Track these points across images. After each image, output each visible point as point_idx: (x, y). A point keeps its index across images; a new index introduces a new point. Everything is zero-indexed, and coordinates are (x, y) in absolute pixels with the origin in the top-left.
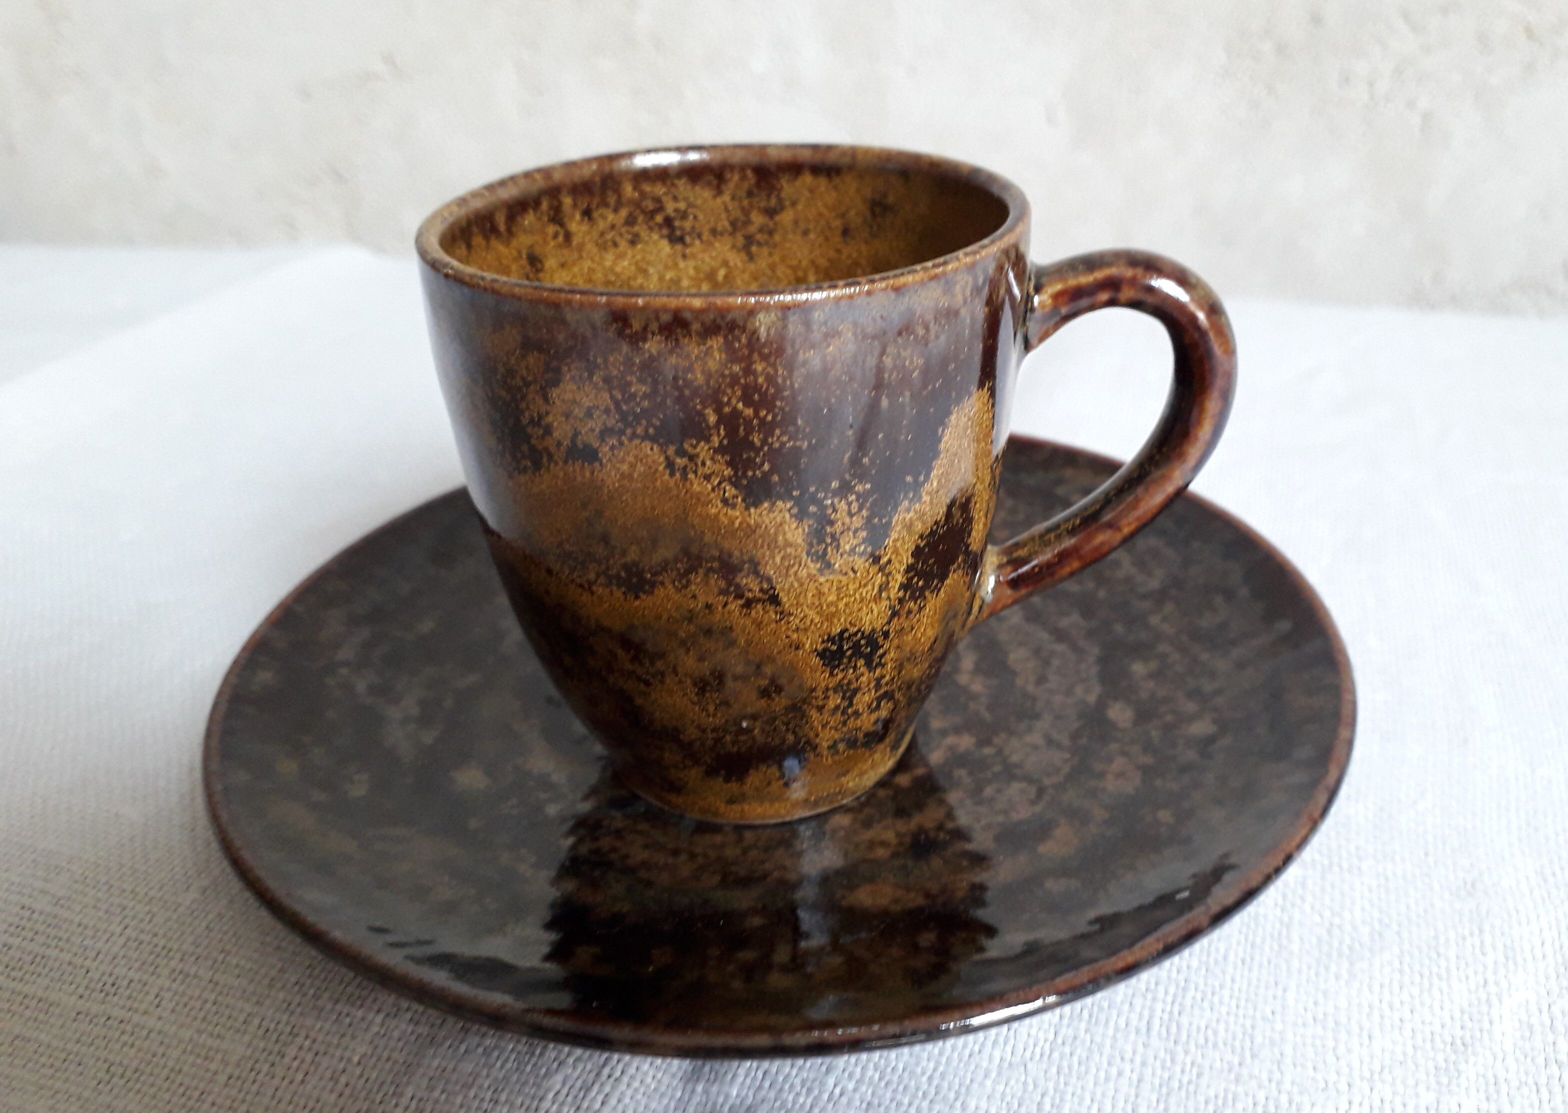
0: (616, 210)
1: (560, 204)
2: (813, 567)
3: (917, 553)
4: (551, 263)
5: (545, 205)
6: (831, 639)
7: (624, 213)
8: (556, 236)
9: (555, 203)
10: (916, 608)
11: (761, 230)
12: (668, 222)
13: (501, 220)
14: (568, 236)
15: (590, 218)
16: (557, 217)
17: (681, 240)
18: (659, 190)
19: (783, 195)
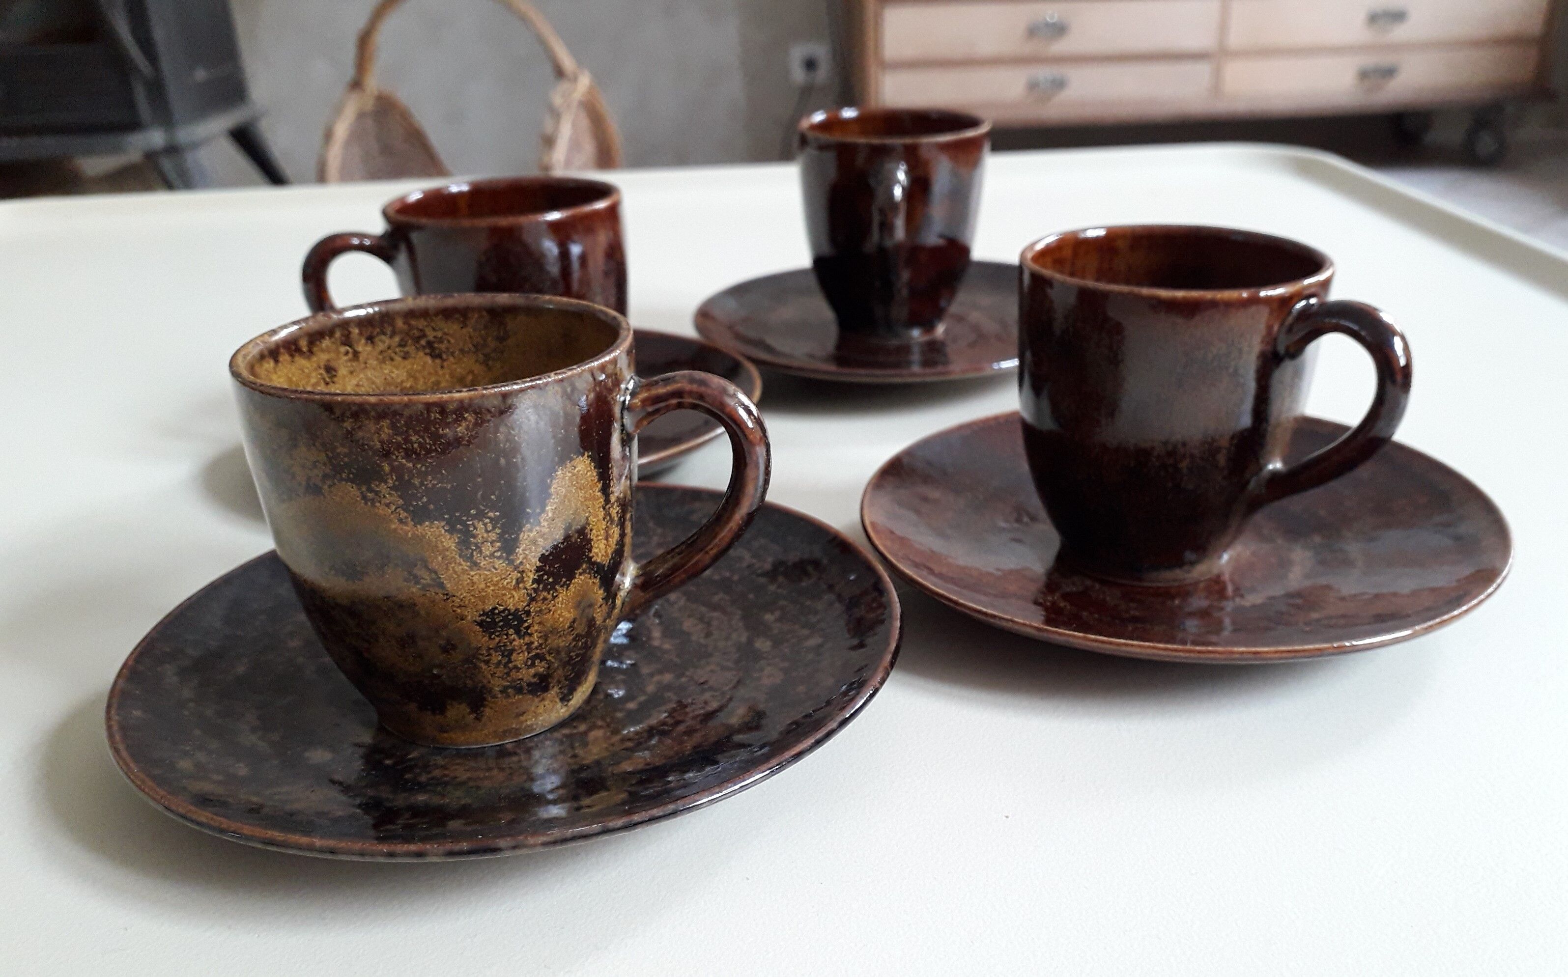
0: (391, 337)
1: (350, 333)
2: (465, 565)
3: (543, 558)
4: (343, 371)
5: (338, 334)
6: (485, 614)
7: (397, 339)
8: (347, 353)
9: (346, 332)
10: (550, 597)
11: (495, 350)
12: (430, 344)
13: (303, 344)
14: (356, 354)
15: (372, 342)
16: (347, 341)
17: (439, 356)
18: (421, 323)
19: (508, 328)
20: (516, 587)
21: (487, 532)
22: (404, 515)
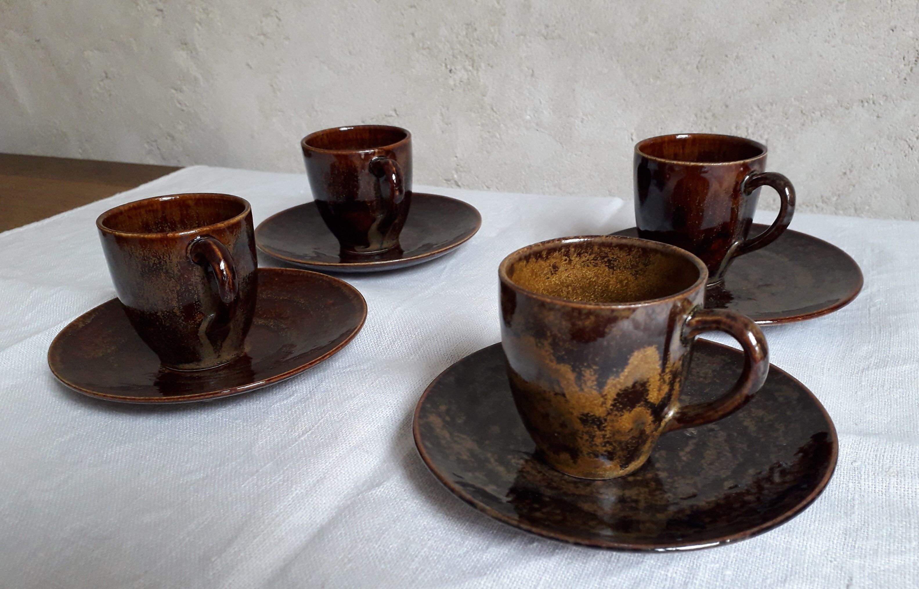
0: (590, 255)
1: (569, 250)
2: (577, 389)
3: (618, 395)
4: (561, 269)
5: (563, 250)
6: (583, 415)
7: (593, 256)
8: (566, 260)
9: (567, 250)
10: (619, 415)
11: (641, 270)
12: (609, 261)
13: (544, 254)
14: (570, 261)
15: (580, 256)
16: (567, 254)
17: (612, 268)
18: (607, 250)
19: (651, 260)
20: (601, 406)
21: (591, 375)
22: (552, 357)
